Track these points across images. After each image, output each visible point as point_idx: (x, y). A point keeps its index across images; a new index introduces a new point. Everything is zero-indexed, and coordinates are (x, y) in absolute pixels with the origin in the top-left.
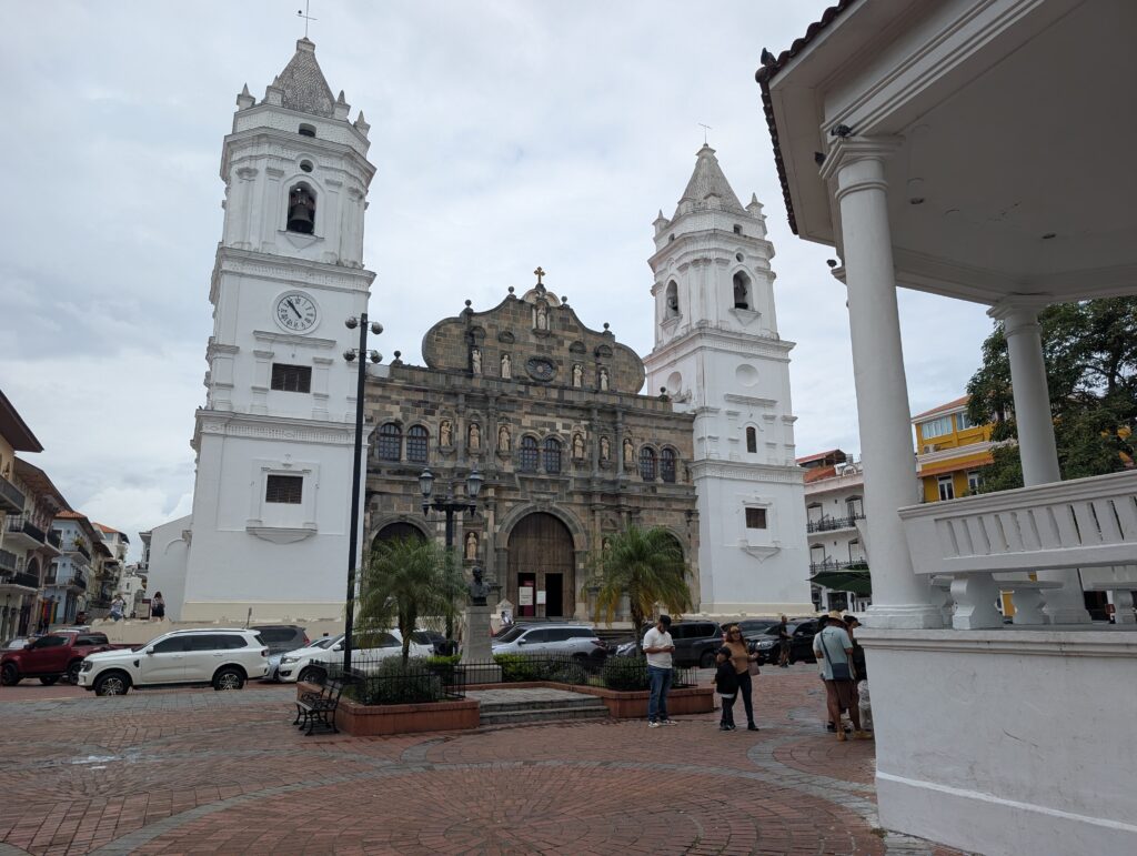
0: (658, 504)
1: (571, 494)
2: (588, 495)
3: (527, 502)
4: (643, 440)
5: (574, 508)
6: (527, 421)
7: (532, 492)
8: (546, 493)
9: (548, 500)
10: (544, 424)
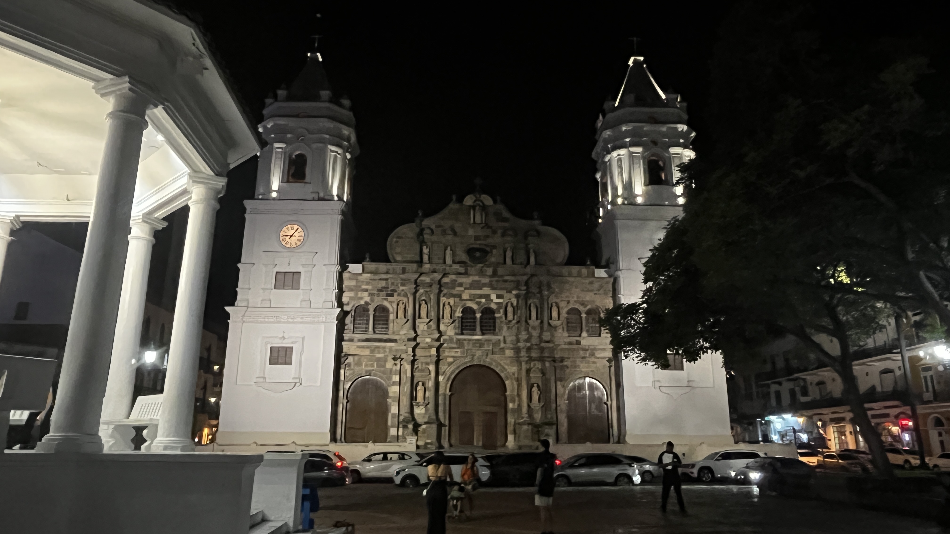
0: (582, 354)
1: (503, 349)
2: (517, 350)
3: (465, 357)
4: (569, 302)
5: (506, 361)
6: (466, 295)
10: (481, 296)
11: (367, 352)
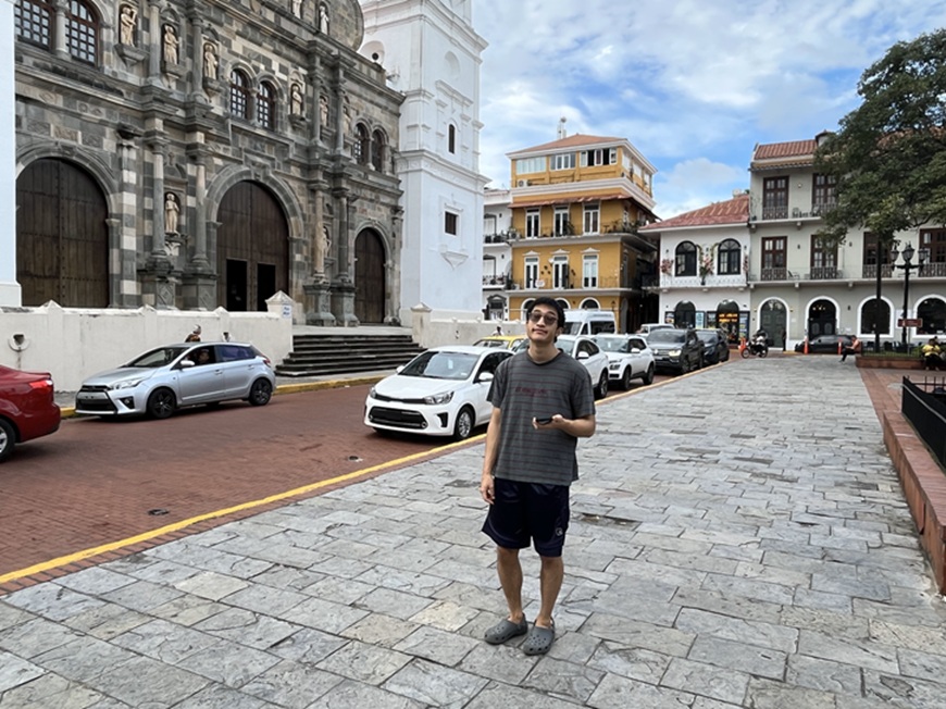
0: (369, 194)
1: (288, 163)
2: (308, 169)
3: (240, 163)
4: (358, 114)
5: (291, 183)
6: (238, 45)
7: (247, 151)
8: (262, 156)
9: (264, 167)
10: (259, 58)
11: (59, 101)
